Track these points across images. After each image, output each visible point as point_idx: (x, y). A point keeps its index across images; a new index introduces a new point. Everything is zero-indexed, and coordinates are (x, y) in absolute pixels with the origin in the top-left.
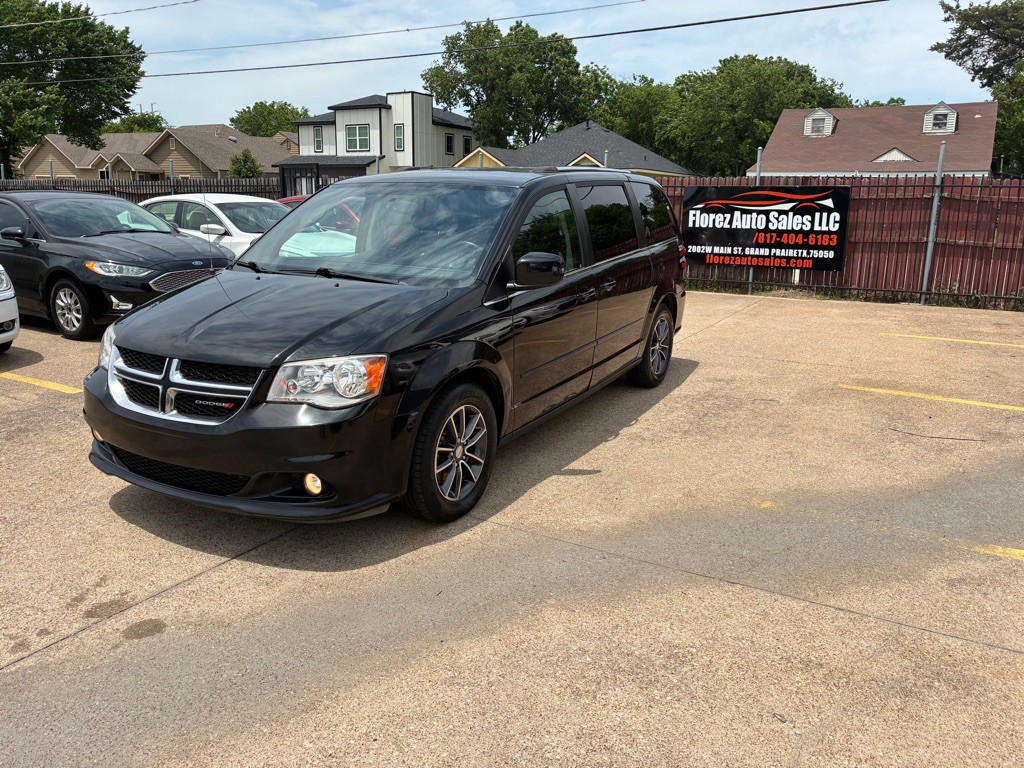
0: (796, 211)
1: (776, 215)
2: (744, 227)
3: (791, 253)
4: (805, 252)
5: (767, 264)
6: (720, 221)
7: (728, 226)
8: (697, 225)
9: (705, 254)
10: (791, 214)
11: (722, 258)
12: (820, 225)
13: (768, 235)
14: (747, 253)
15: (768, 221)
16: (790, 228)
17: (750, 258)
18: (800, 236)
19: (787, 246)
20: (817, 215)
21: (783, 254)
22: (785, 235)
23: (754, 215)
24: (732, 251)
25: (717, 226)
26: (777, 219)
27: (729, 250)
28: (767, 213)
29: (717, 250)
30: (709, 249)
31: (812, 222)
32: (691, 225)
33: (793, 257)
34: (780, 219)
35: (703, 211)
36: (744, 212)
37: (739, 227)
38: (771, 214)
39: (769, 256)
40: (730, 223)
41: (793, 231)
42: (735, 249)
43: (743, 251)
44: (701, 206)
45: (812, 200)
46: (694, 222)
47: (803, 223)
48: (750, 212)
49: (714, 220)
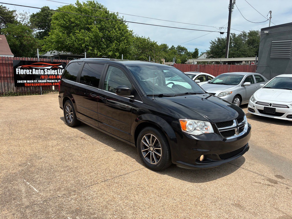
0: (52, 69)
1: (47, 70)
2: (37, 74)
3: (53, 81)
4: (57, 81)
5: (46, 85)
6: (28, 72)
7: (31, 74)
8: (20, 74)
9: (24, 83)
10: (51, 70)
11: (30, 84)
12: (60, 73)
13: (45, 76)
14: (39, 82)
15: (44, 72)
16: (51, 74)
17: (40, 83)
18: (55, 76)
19: (51, 79)
20: (59, 70)
21: (50, 82)
22: (50, 76)
23: (40, 70)
24: (34, 81)
25: (27, 73)
26: (47, 71)
27: (33, 81)
28: (44, 69)
29: (28, 81)
30: (25, 81)
31: (58, 72)
32: (17, 73)
33: (53, 82)
34: (48, 71)
35: (21, 69)
36: (36, 69)
37: (35, 74)
38: (45, 70)
39: (46, 82)
40: (32, 72)
41: (52, 75)
42: (35, 81)
43: (38, 81)
44: (20, 67)
45: (57, 66)
46: (18, 72)
47: (55, 72)
48: (38, 69)
49: (26, 72)
